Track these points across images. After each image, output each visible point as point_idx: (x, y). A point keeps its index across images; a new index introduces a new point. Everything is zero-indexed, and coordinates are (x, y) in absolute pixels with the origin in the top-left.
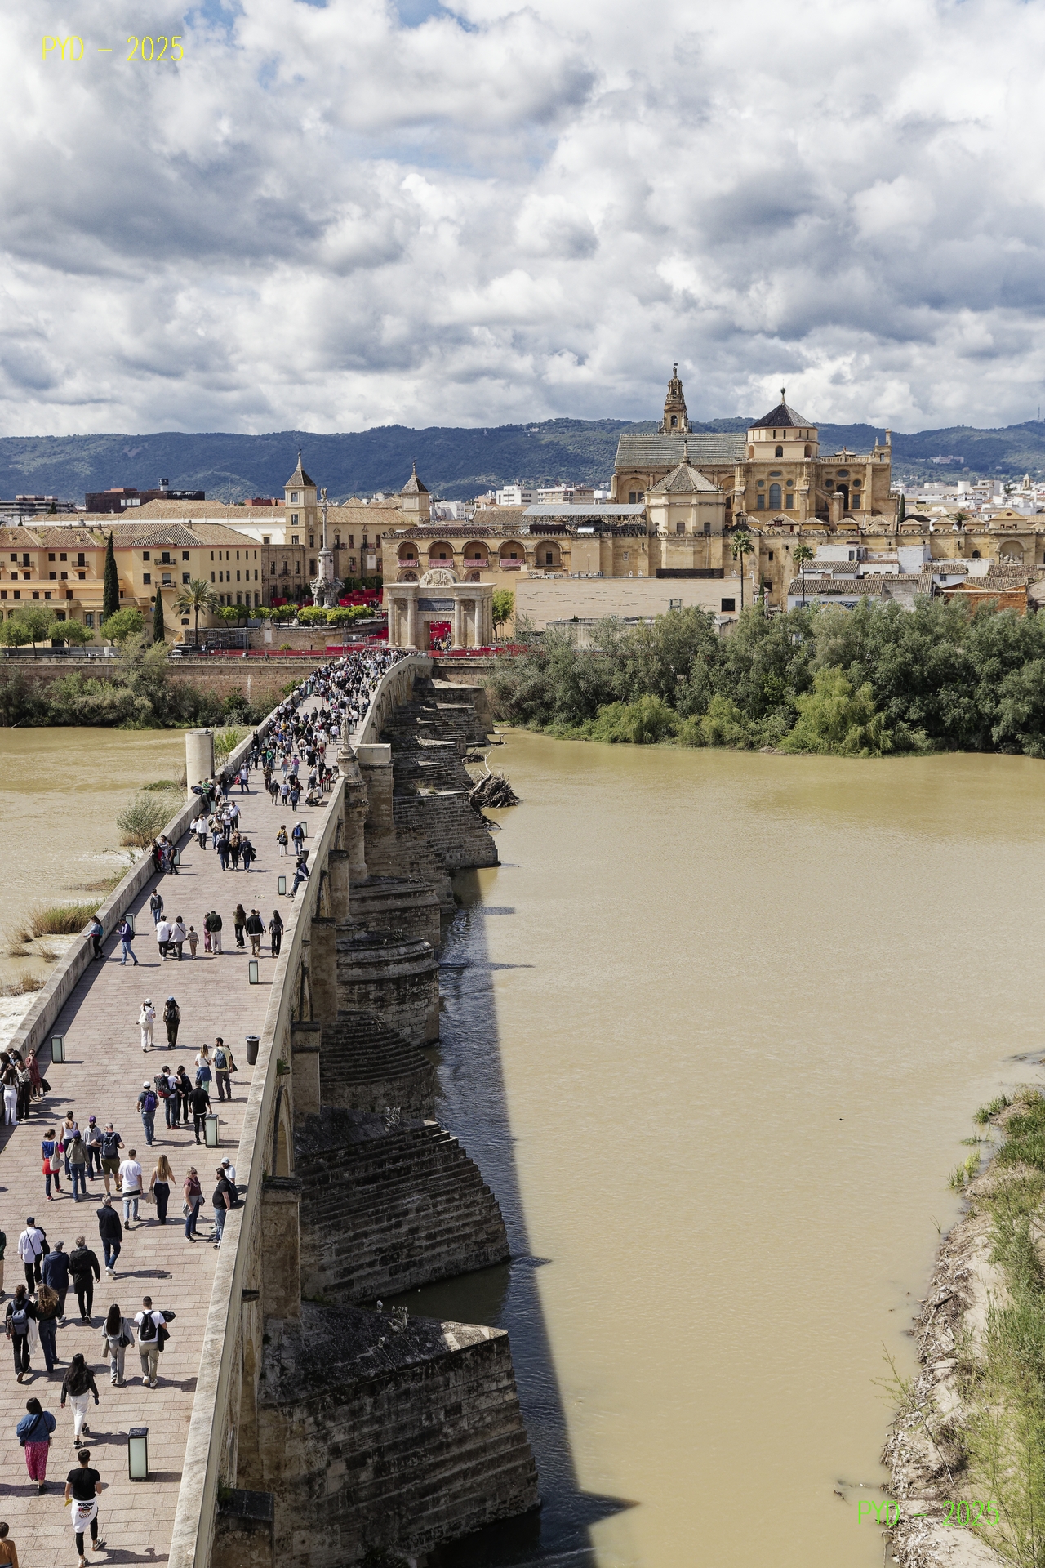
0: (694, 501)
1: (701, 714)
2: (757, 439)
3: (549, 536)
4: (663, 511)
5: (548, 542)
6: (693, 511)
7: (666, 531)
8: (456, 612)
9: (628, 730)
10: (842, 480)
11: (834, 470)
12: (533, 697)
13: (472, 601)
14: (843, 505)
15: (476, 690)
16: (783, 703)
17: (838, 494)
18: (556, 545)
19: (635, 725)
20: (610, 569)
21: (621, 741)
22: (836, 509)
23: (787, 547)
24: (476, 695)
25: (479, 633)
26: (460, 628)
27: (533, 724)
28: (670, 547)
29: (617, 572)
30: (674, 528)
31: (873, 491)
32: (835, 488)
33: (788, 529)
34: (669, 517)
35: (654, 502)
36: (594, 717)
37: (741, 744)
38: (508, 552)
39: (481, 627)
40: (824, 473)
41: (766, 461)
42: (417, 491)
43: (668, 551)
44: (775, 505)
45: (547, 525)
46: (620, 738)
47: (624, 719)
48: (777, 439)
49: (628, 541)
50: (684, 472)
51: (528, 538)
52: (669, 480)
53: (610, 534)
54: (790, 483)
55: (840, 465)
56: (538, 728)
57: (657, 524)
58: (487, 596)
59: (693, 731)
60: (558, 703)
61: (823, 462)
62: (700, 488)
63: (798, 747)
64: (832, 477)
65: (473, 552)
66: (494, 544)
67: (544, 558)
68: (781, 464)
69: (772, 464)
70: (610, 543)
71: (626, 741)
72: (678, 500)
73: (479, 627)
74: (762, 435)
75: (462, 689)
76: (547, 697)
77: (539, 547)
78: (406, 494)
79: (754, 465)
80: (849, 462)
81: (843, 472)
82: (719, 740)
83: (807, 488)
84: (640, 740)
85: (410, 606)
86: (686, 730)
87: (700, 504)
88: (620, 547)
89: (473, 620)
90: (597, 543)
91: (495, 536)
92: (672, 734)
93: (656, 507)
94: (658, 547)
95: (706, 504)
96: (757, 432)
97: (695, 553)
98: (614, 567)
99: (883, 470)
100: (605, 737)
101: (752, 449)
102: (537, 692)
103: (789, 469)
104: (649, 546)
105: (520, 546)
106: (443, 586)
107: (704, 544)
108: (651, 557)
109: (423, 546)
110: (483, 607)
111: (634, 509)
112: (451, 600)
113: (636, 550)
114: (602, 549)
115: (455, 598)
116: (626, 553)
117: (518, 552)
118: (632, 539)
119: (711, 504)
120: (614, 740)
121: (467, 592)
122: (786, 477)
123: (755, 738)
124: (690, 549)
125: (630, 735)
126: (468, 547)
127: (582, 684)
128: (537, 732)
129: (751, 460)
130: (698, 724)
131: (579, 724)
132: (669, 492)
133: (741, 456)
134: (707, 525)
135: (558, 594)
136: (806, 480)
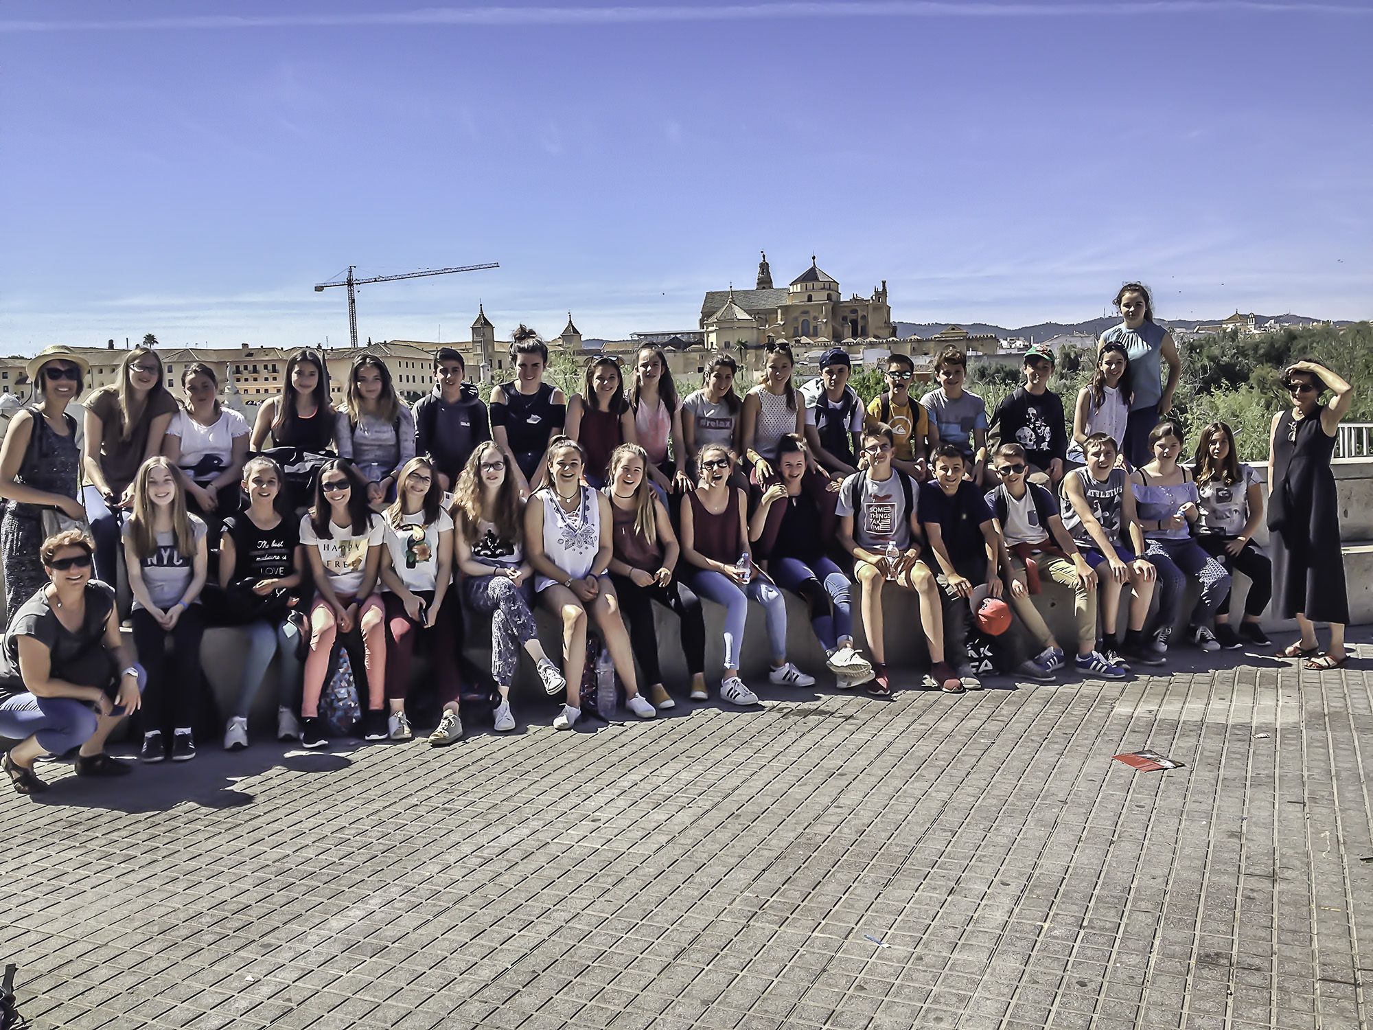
0: (735, 327)
2: (795, 290)
4: (715, 334)
6: (735, 332)
11: (847, 310)
14: (850, 332)
22: (845, 334)
31: (873, 322)
34: (719, 338)
35: (710, 328)
40: (840, 312)
41: (800, 304)
42: (572, 333)
44: (805, 334)
48: (808, 290)
50: (730, 307)
52: (719, 313)
53: (681, 350)
54: (815, 318)
55: (852, 306)
57: (712, 343)
62: (739, 318)
64: (847, 315)
68: (810, 306)
69: (805, 306)
72: (724, 325)
74: (799, 287)
78: (565, 336)
79: (790, 306)
80: (857, 304)
81: (854, 311)
83: (824, 320)
87: (739, 328)
93: (711, 332)
101: (792, 297)
103: (814, 309)
113: (698, 361)
116: (692, 363)
119: (747, 328)
122: (812, 314)
129: (788, 304)
132: (719, 321)
133: (784, 302)
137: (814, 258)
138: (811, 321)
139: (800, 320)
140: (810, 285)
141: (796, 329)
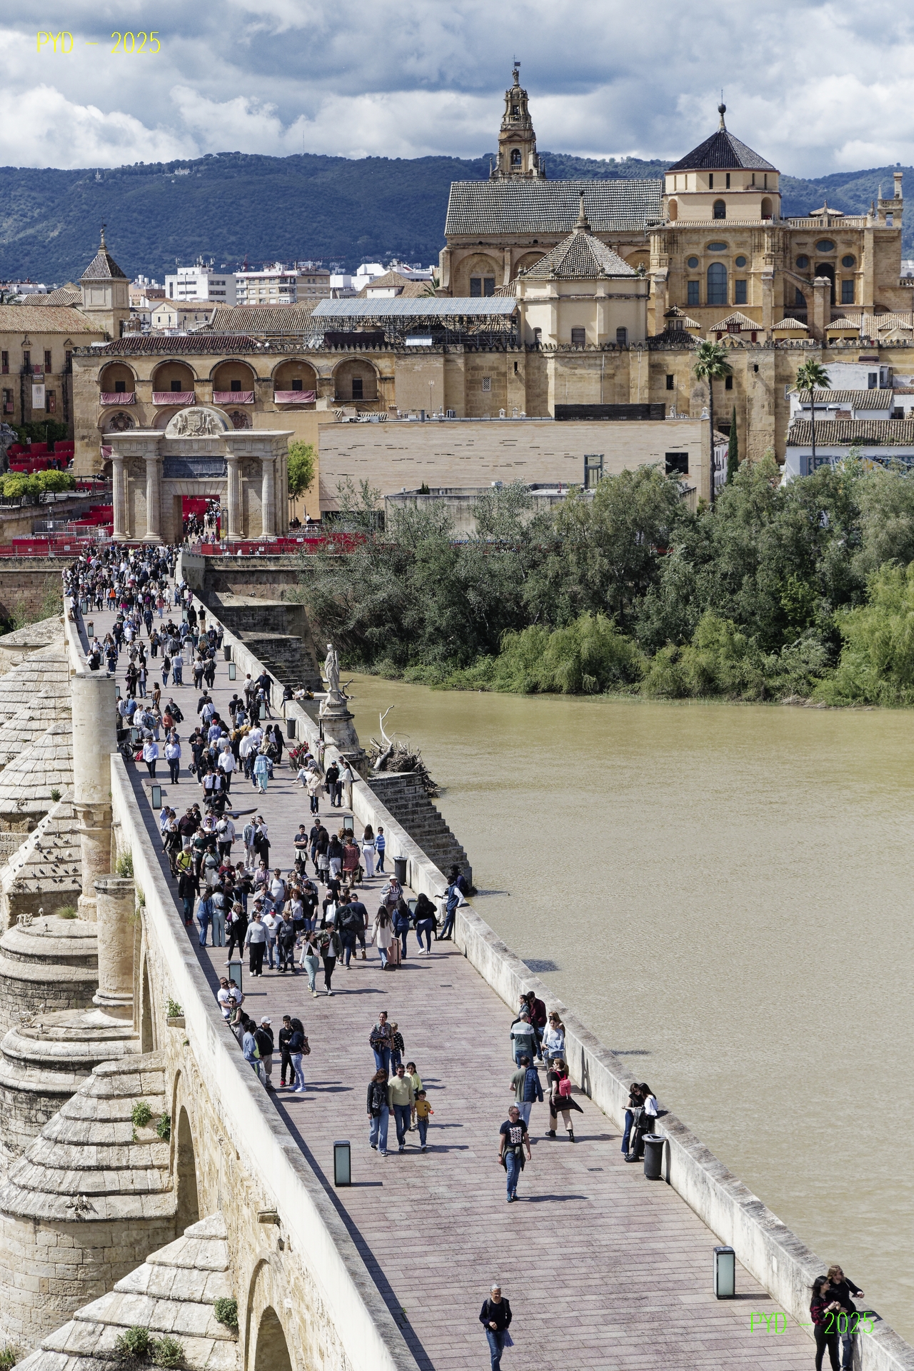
0: (601, 293)
1: (679, 644)
2: (681, 188)
3: (357, 352)
4: (548, 309)
5: (355, 361)
6: (599, 308)
7: (554, 342)
8: (229, 479)
9: (558, 671)
10: (823, 256)
11: (810, 240)
12: (377, 619)
13: (257, 460)
14: (829, 298)
15: (289, 609)
16: (812, 624)
17: (820, 280)
18: (370, 367)
19: (567, 665)
20: (460, 407)
21: (544, 691)
22: (818, 304)
23: (756, 368)
24: (290, 617)
25: (269, 513)
26: (236, 505)
27: (384, 665)
28: (561, 369)
29: (472, 412)
30: (567, 337)
31: (875, 274)
32: (813, 270)
33: (749, 336)
34: (559, 320)
35: (532, 293)
36: (495, 650)
37: (751, 692)
38: (288, 378)
39: (272, 505)
40: (794, 246)
41: (698, 225)
42: (109, 277)
43: (558, 376)
44: (716, 299)
45: (351, 334)
46: (543, 686)
47: (548, 654)
48: (715, 189)
49: (489, 359)
50: (580, 244)
51: (323, 356)
52: (555, 257)
53: (460, 348)
54: (741, 261)
55: (820, 232)
56: (392, 672)
57: (538, 330)
58: (281, 452)
59: (668, 672)
60: (430, 629)
61: (792, 227)
62: (609, 271)
63: (847, 697)
64: (808, 251)
65: (228, 379)
66: (265, 365)
67: (349, 389)
68: (726, 230)
69: (711, 230)
70: (460, 362)
71: (553, 690)
72: (573, 289)
73: (269, 505)
74: (691, 181)
75: (267, 608)
76: (408, 619)
77: (341, 369)
78: (91, 282)
79: (682, 231)
80: (835, 226)
81: (826, 243)
82: (711, 686)
83: (770, 269)
84: (578, 689)
85: (151, 470)
86: (657, 668)
87: (610, 296)
88: (476, 368)
89: (259, 493)
90: (438, 363)
91: (265, 352)
92: (631, 677)
93: (537, 302)
94: (541, 369)
95: (620, 296)
96: (681, 177)
97: (602, 378)
98: (468, 402)
99: (894, 239)
100: (516, 684)
101: (674, 206)
102: (389, 613)
103: (740, 238)
104: (526, 366)
105: (308, 367)
106: (206, 436)
107: (618, 362)
108: (529, 386)
109: (143, 369)
110: (275, 471)
111: (494, 306)
112: (222, 460)
113: (504, 374)
114: (447, 373)
115: (228, 456)
116: (487, 379)
117: (304, 378)
118: (497, 355)
119: (627, 297)
120: (533, 690)
121: (248, 447)
122: (735, 251)
123: (776, 682)
124: (594, 374)
125: (562, 681)
126: (218, 370)
127: (472, 596)
128: (392, 677)
129: (673, 224)
130: (675, 659)
131: (466, 662)
132: (559, 277)
133: (655, 218)
134: (622, 332)
135: (390, 447)
136: (770, 256)
137: (722, 110)
138: (730, 267)
139: (703, 266)
140: (719, 177)
141: (693, 286)
